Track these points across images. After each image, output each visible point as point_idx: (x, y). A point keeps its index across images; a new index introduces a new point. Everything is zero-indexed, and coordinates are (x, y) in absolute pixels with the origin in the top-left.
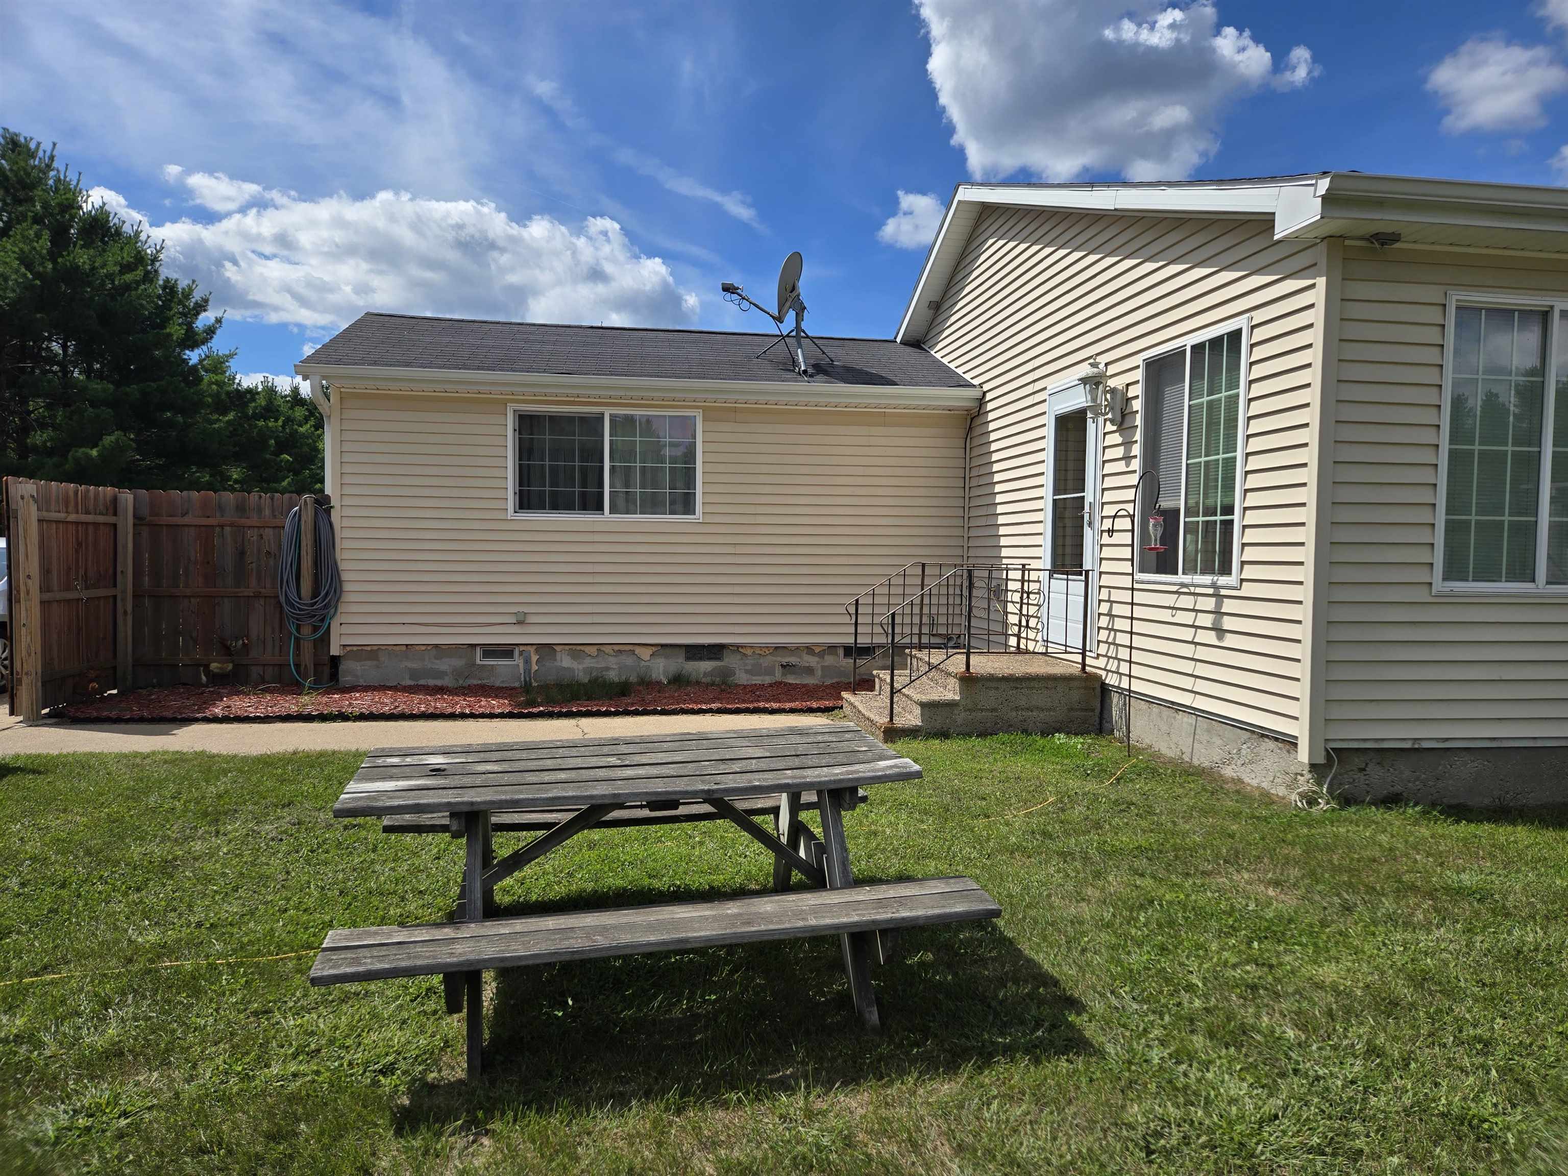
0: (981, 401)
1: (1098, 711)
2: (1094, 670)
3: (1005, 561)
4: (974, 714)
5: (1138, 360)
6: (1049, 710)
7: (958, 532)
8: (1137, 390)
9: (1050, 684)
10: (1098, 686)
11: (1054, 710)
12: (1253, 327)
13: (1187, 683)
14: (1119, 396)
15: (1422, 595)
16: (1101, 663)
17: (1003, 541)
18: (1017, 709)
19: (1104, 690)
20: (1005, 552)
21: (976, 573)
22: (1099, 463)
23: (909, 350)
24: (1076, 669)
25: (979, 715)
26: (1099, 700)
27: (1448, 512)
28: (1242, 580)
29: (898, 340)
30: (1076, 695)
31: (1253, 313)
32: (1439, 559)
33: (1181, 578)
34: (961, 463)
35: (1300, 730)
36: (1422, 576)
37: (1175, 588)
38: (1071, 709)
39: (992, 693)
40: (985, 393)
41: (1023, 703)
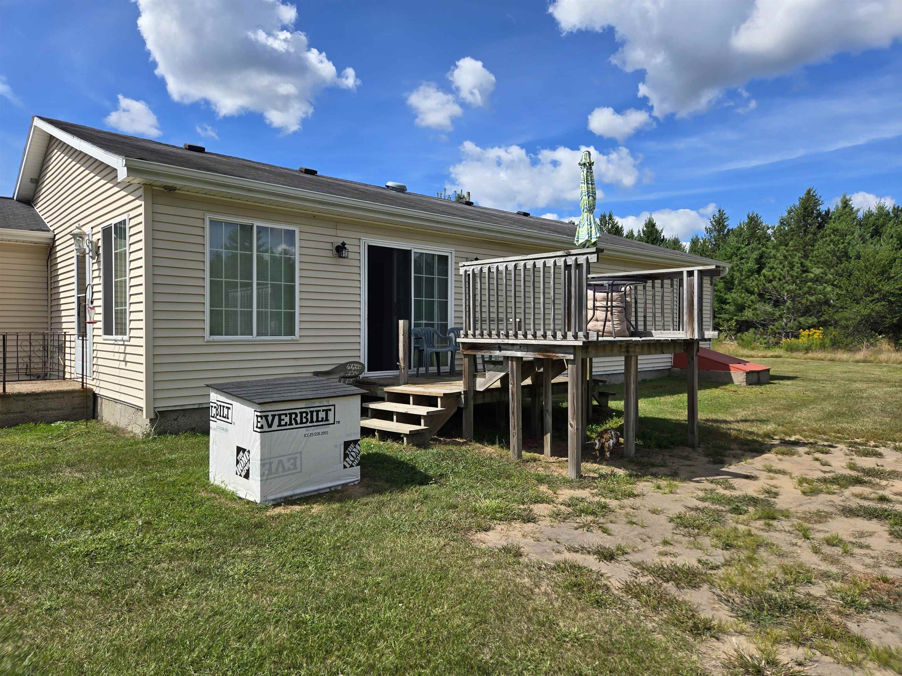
0: (53, 240)
1: (91, 408)
2: (91, 387)
3: (64, 330)
4: (8, 415)
5: (99, 228)
6: (59, 409)
7: (45, 314)
8: (100, 243)
9: (60, 395)
10: (91, 395)
11: (63, 409)
12: (130, 219)
13: (117, 388)
14: (94, 245)
15: (200, 342)
16: (93, 383)
17: (64, 319)
18: (38, 410)
19: (95, 396)
20: (64, 326)
21: (9, 337)
22: (91, 279)
23: (19, 205)
24: (78, 387)
25: (12, 416)
26: (92, 401)
27: (211, 306)
28: (130, 337)
29: (15, 198)
30: (77, 401)
31: (130, 213)
32: (207, 326)
33: (114, 337)
34: (45, 274)
35: (142, 404)
36: (200, 334)
37: (113, 342)
38: (74, 408)
39: (21, 403)
40: (55, 235)
41: (42, 406)
